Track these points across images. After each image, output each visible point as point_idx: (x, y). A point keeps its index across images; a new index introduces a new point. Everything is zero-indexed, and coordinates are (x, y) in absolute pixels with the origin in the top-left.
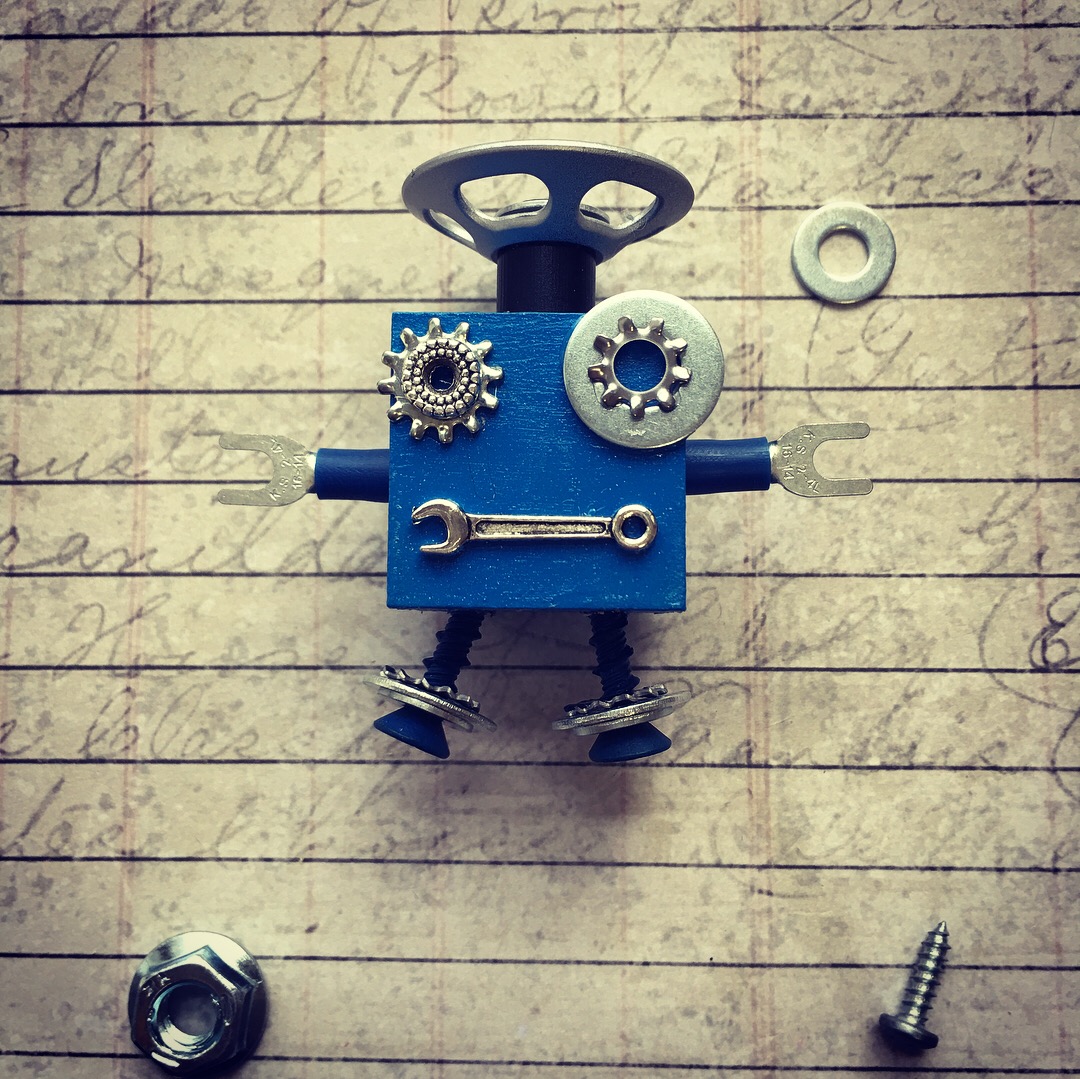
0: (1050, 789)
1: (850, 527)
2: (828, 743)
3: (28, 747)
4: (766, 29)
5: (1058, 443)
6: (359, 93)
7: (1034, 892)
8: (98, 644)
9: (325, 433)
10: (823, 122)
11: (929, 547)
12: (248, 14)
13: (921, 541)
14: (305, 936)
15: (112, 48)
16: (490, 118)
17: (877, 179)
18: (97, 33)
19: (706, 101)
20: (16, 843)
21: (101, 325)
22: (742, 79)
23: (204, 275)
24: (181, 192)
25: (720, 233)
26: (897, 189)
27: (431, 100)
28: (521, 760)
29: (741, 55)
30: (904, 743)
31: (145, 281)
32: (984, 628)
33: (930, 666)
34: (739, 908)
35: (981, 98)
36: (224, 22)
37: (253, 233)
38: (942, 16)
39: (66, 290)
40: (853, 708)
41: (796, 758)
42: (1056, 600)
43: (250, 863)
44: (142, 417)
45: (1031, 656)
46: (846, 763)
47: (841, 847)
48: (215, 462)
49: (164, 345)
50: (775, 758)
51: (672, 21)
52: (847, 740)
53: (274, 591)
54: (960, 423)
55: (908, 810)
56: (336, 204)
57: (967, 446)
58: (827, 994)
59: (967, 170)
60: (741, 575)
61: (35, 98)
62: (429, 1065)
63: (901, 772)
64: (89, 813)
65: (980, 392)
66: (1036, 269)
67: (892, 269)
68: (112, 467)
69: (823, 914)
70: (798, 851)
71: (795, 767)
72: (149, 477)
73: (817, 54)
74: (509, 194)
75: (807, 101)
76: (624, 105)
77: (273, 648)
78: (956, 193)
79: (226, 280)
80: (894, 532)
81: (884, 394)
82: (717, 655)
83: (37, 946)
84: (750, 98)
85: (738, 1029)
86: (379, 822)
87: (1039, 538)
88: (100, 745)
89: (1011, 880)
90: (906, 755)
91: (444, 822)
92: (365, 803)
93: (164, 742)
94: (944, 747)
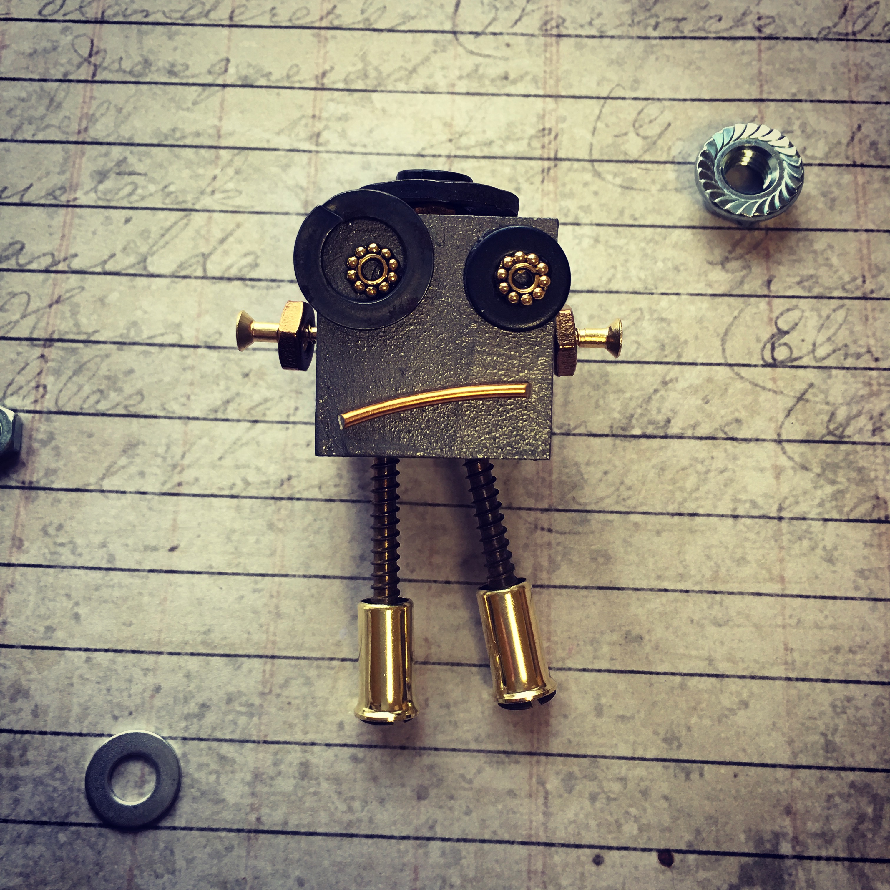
0: (777, 456)
1: (622, 258)
2: (601, 417)
7: (763, 535)
8: (22, 322)
9: (218, 178)
11: (683, 274)
13: (676, 269)
14: (167, 554)
17: (646, 19)
21: (55, 96)
23: (137, 65)
24: (126, 9)
25: (529, 51)
26: (660, 25)
30: (660, 418)
31: (92, 68)
32: (726, 334)
33: (683, 360)
34: (525, 541)
37: (177, 38)
39: (31, 72)
40: (622, 391)
41: (575, 428)
42: (782, 314)
43: (128, 495)
44: (78, 160)
45: (762, 355)
46: (614, 432)
47: (608, 497)
48: (130, 194)
50: (561, 428)
52: (616, 415)
53: (168, 288)
55: (662, 469)
56: (242, 21)
58: (594, 611)
59: (712, 14)
62: (263, 660)
63: (658, 440)
66: (764, 82)
68: (50, 194)
69: (592, 547)
70: (574, 498)
71: (574, 435)
72: (77, 203)
74: (372, 19)
77: (163, 331)
78: (704, 30)
79: (153, 68)
80: (656, 262)
81: (650, 165)
86: (237, 467)
87: (768, 269)
88: (15, 397)
89: (744, 525)
90: (662, 427)
91: (289, 468)
92: (226, 452)
93: (66, 398)
94: (692, 422)
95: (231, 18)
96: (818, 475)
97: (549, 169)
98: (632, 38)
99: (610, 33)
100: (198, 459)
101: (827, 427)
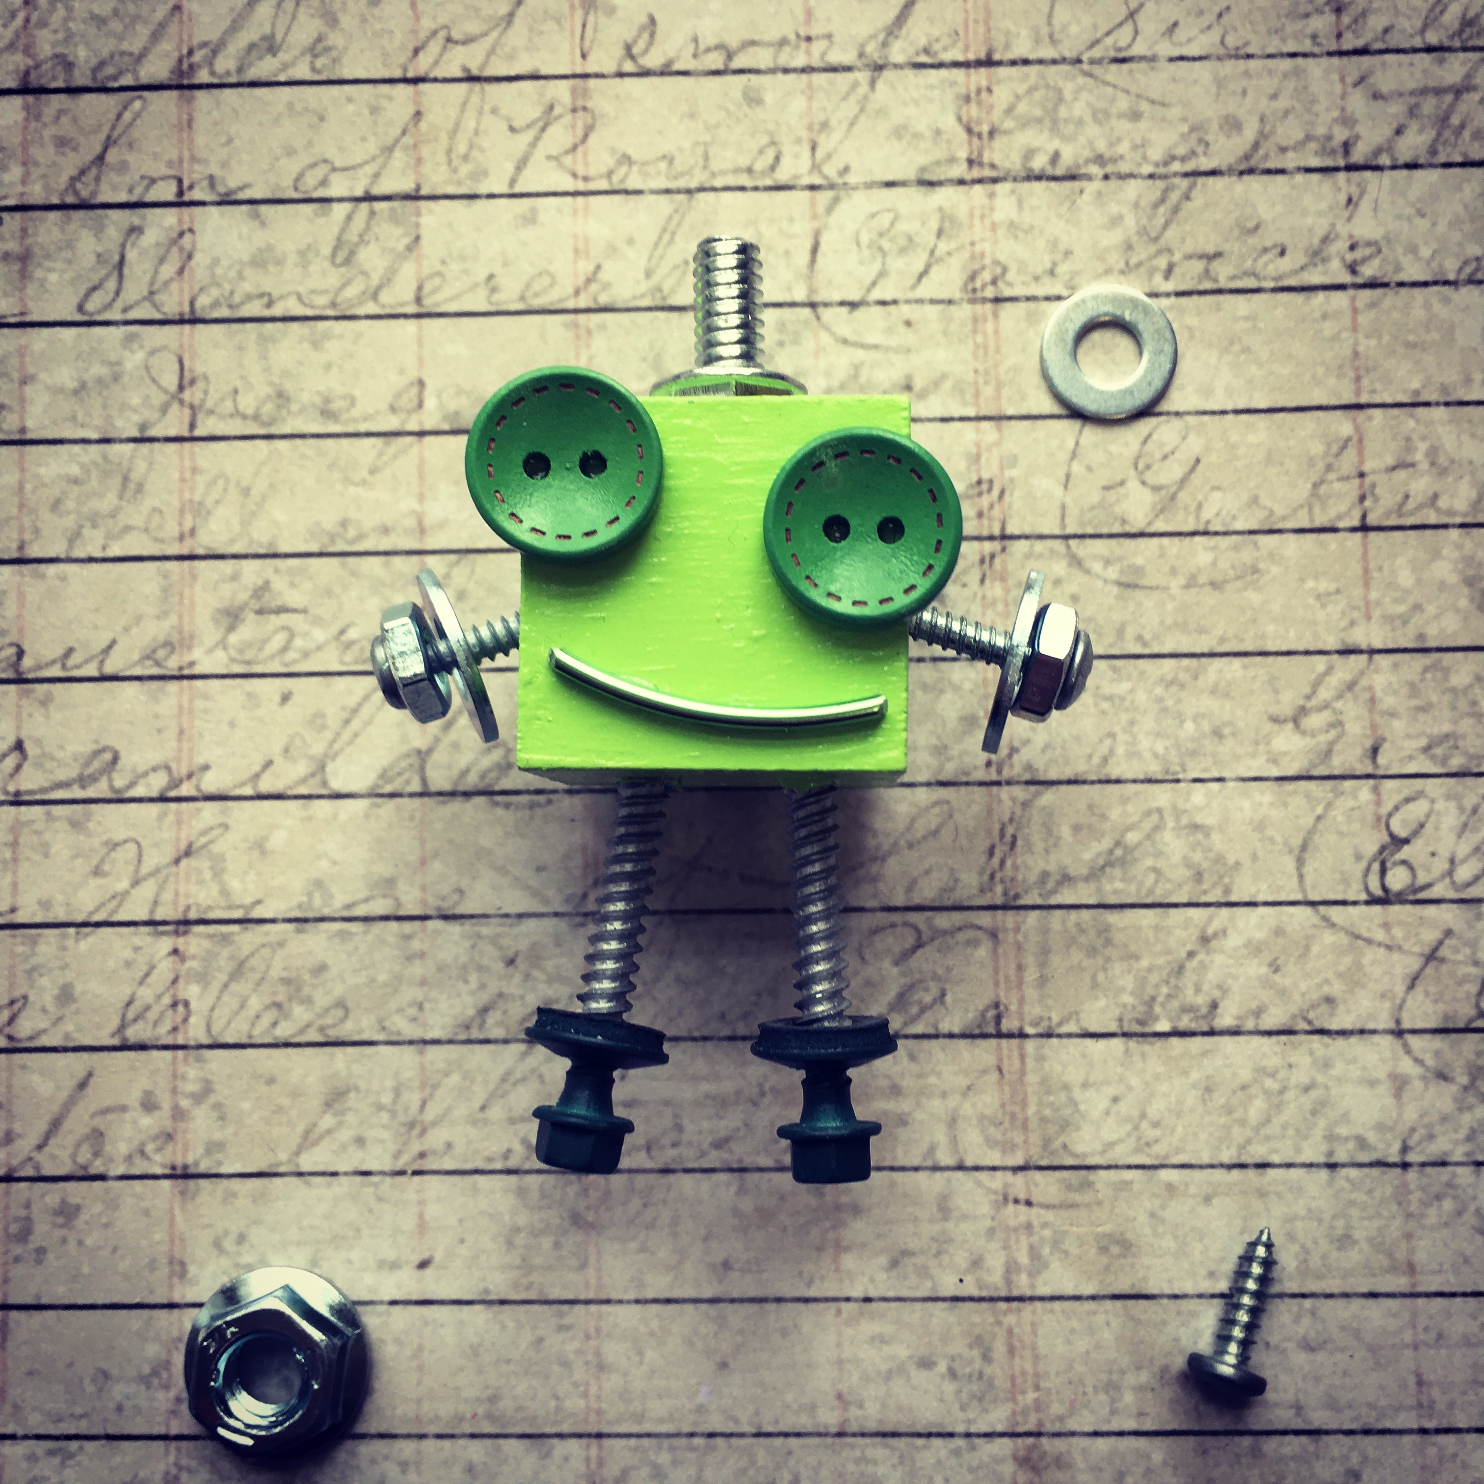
0: (1395, 1059)
1: (1124, 718)
2: (1102, 1003)
3: (44, 1031)
4: (999, 63)
5: (1396, 601)
6: (466, 158)
7: (1377, 1194)
8: (134, 892)
10: (1076, 185)
11: (1229, 742)
12: (316, 56)
13: (1217, 733)
14: (416, 1273)
15: (137, 104)
16: (638, 186)
17: (1150, 258)
18: (116, 85)
19: (922, 160)
20: (30, 1159)
21: (129, 470)
22: (969, 131)
23: (264, 402)
24: (232, 293)
25: (945, 333)
26: (1177, 271)
27: (561, 165)
28: (696, 1034)
29: (967, 99)
30: (1201, 1001)
31: (187, 412)
32: (1304, 848)
33: (1234, 898)
34: (988, 1223)
35: (1283, 150)
36: (285, 67)
37: (328, 345)
38: (1231, 41)
39: (82, 426)
40: (1135, 957)
41: (1060, 1024)
42: (1397, 808)
43: (342, 1179)
44: (187, 592)
45: (1366, 883)
46: (1126, 1029)
47: (1121, 1141)
48: (285, 649)
49: (214, 495)
50: (1035, 1024)
51: (876, 56)
52: (1128, 999)
53: (368, 815)
54: (1267, 577)
55: (1209, 1090)
56: (437, 304)
57: (1276, 608)
58: (1107, 1335)
59: (1268, 243)
60: (982, 784)
61: (36, 172)
62: (584, 1441)
63: (1198, 1040)
64: (127, 1116)
65: (1292, 537)
66: (1362, 372)
67: (1172, 372)
68: (148, 657)
69: (1100, 1229)
70: (1065, 1146)
71: (1059, 1036)
72: (198, 670)
73: (1068, 95)
74: (666, 288)
75: (1055, 158)
76: (815, 167)
77: (365, 894)
78: (1255, 275)
79: (294, 407)
80: (1182, 722)
81: (1165, 541)
82: (952, 890)
83: (60, 1293)
84: (980, 154)
85: (991, 1384)
86: (513, 1121)
87: (1375, 726)
88: (139, 1026)
89: (1347, 1178)
90: (1204, 1017)
92: (492, 1096)
93: (224, 1021)
94: (1254, 1005)
95: (418, 300)
96: (1466, 1089)
97: (993, 556)
101: (1477, 1006)
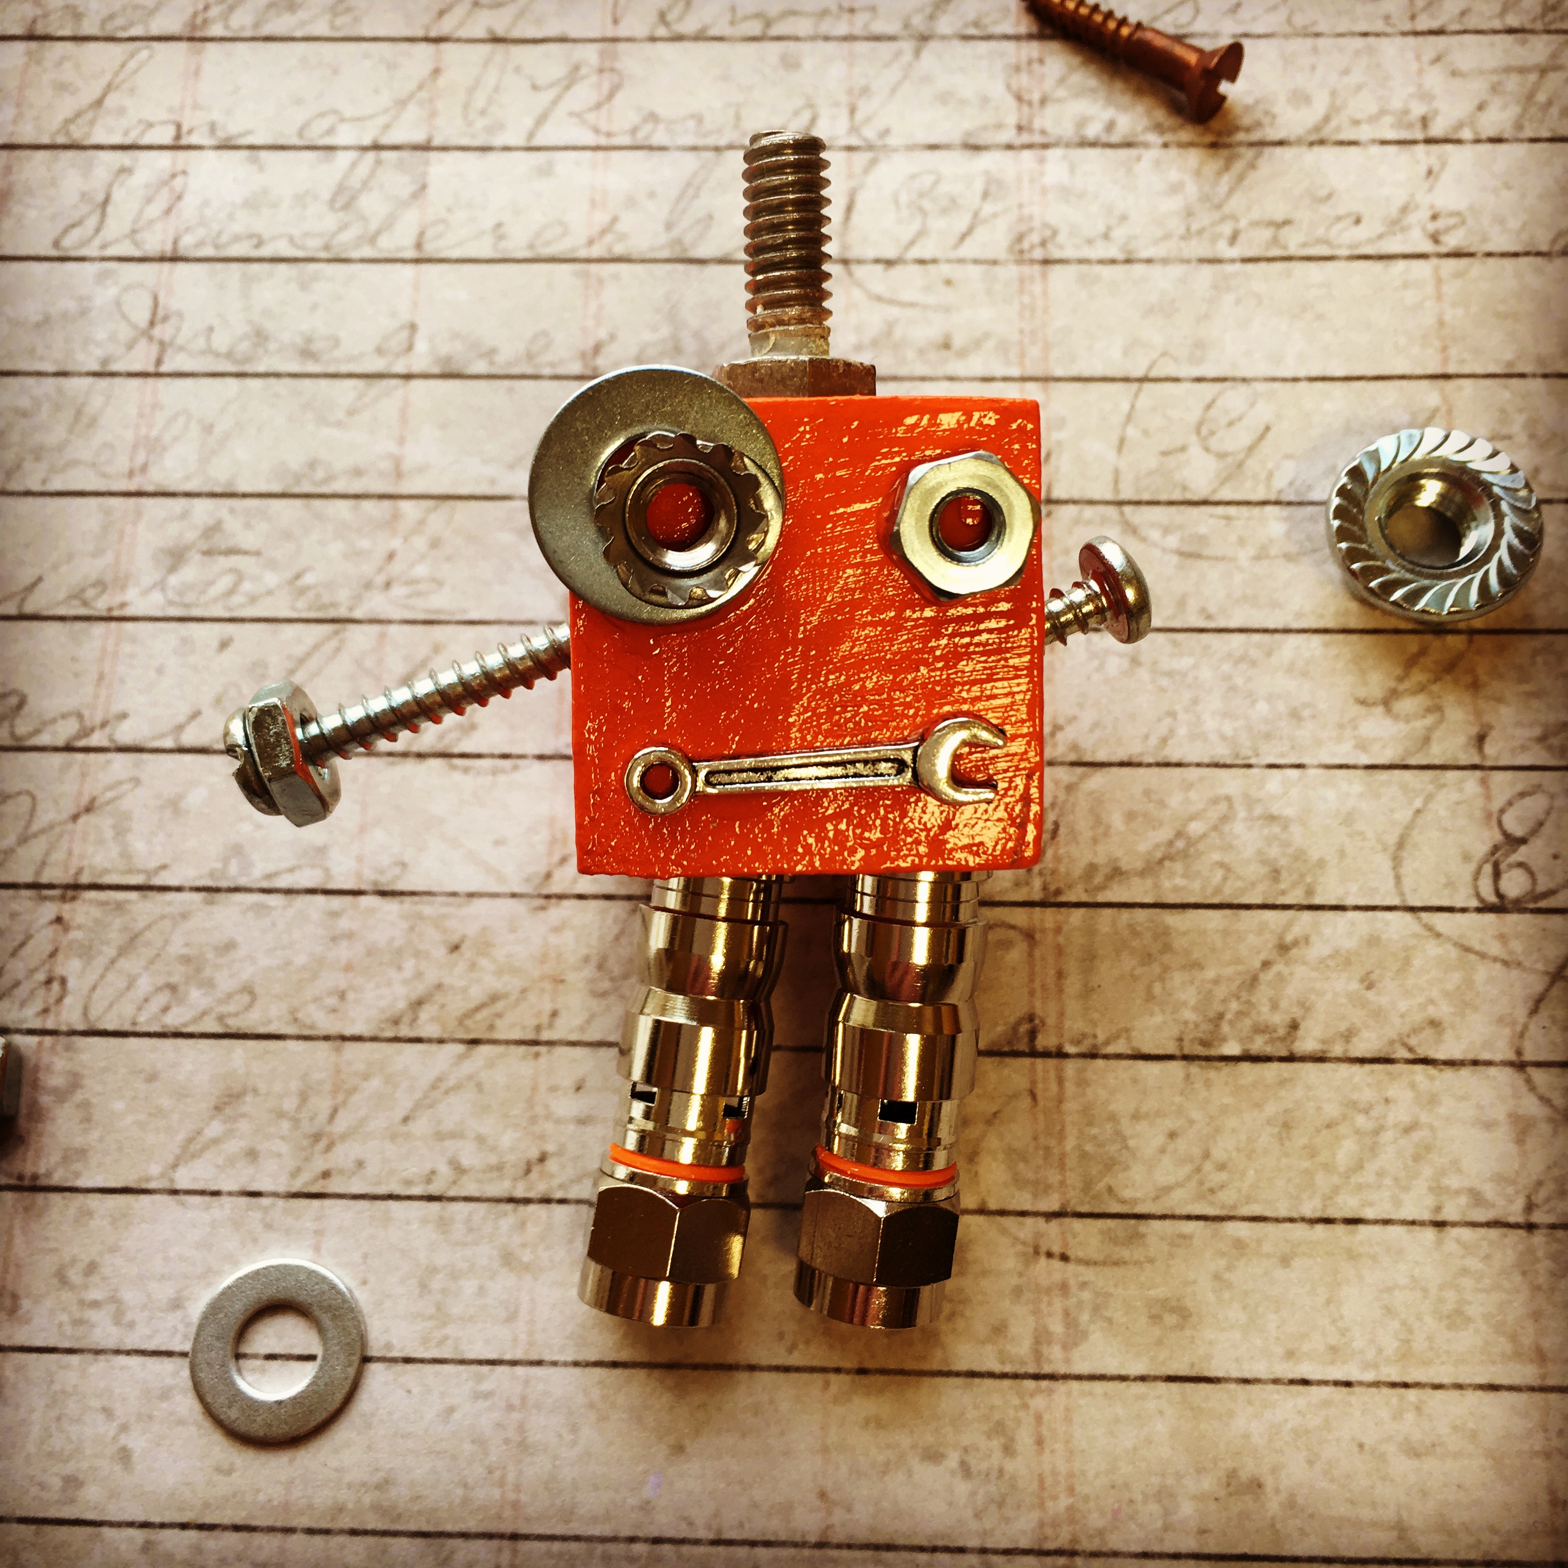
0: (1517, 1097)
1: (1186, 695)
2: (1158, 1019)
6: (483, 112)
7: (1496, 1261)
8: (21, 851)
9: (398, 555)
10: (1133, 152)
11: (1310, 725)
12: (336, 15)
13: (1295, 715)
15: (144, 54)
16: (664, 142)
17: (1214, 224)
18: (124, 35)
19: (967, 124)
21: (83, 404)
22: (1019, 98)
23: (241, 340)
24: (219, 234)
25: (989, 292)
26: (1242, 238)
27: (583, 121)
29: (1017, 69)
30: (1279, 1019)
31: (154, 349)
32: (1400, 845)
33: (1317, 901)
34: (1015, 1281)
35: (1356, 123)
36: (303, 23)
37: (317, 286)
38: (1299, 20)
39: (41, 358)
40: (1197, 965)
41: (1107, 1043)
42: (1509, 804)
43: (224, 1199)
44: (129, 529)
45: (1476, 888)
46: (1186, 1051)
47: (1179, 1185)
48: (231, 592)
49: (173, 432)
50: (1078, 1042)
51: (922, 27)
52: (1189, 1015)
55: (1287, 1126)
56: (437, 250)
58: (1160, 1428)
59: (1341, 211)
61: (29, 114)
62: (494, 1544)
63: (1275, 1065)
66: (1449, 342)
68: (76, 596)
69: (1152, 1292)
70: (1110, 1189)
71: (1106, 1057)
72: (128, 612)
74: (687, 241)
75: (1110, 126)
76: (854, 129)
77: (292, 862)
78: (1328, 243)
79: (272, 346)
80: (1254, 702)
81: (1233, 510)
84: (1030, 121)
85: (1013, 1484)
86: (440, 1136)
87: (1478, 713)
89: (1458, 1241)
90: (1283, 1039)
91: (542, 1137)
92: (418, 1105)
93: (105, 1003)
94: (1343, 1027)
98: (1187, 261)
99: (1144, 254)
100: (363, 1121)
